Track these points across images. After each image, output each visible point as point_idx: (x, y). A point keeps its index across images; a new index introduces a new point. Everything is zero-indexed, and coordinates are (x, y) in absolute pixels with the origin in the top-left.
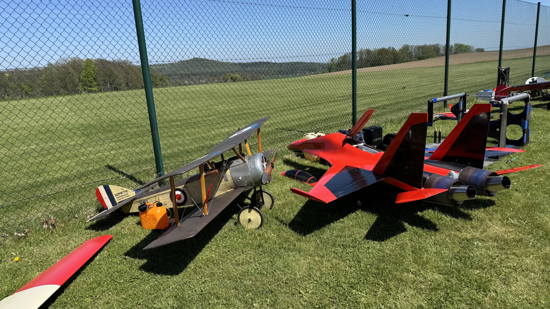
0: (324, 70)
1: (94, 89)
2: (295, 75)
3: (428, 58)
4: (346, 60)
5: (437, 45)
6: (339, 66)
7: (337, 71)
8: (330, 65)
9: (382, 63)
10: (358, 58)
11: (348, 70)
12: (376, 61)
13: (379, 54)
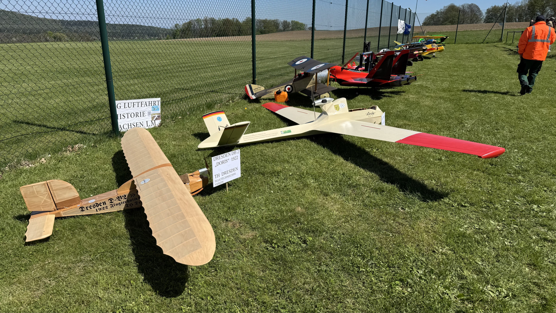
0: (167, 35)
3: (269, 32)
4: (191, 27)
5: (277, 20)
6: (184, 33)
7: (183, 38)
8: (174, 31)
9: (227, 34)
10: (203, 27)
11: (194, 38)
12: (221, 31)
13: (224, 25)
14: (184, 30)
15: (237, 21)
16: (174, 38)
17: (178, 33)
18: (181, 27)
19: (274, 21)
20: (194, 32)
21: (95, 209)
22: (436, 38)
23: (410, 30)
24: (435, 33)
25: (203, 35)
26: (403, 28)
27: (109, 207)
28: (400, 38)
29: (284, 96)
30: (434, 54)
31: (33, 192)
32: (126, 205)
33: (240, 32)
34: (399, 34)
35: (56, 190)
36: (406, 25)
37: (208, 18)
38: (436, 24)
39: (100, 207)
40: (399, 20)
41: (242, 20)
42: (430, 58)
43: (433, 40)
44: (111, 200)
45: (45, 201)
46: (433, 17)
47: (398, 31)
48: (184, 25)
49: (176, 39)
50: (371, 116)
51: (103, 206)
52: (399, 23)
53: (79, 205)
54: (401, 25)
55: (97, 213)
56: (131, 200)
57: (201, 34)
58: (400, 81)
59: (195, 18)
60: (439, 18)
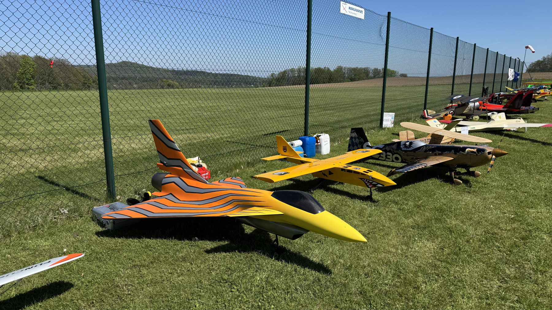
1: (32, 87)
2: (231, 86)
3: (359, 80)
4: (285, 76)
5: (367, 68)
6: (279, 81)
7: (278, 86)
8: (270, 80)
9: (318, 82)
10: (296, 75)
11: (288, 85)
12: (313, 79)
13: (316, 73)
14: (279, 78)
15: (328, 69)
16: (270, 86)
17: (274, 81)
18: (277, 76)
19: (364, 69)
20: (288, 80)
22: (547, 84)
23: (518, 77)
24: (543, 80)
25: (296, 83)
26: (513, 76)
28: (510, 84)
29: (450, 117)
30: (546, 98)
31: (403, 134)
33: (331, 80)
34: (509, 81)
35: (409, 134)
36: (515, 73)
37: (301, 68)
38: (542, 70)
40: (510, 69)
41: (333, 69)
42: (543, 101)
43: (544, 86)
44: (425, 140)
45: (405, 138)
46: (538, 63)
47: (509, 79)
48: (279, 74)
49: (271, 86)
50: (518, 123)
52: (509, 71)
54: (511, 73)
56: (431, 141)
57: (294, 82)
58: (528, 110)
59: (290, 68)
60: (545, 64)
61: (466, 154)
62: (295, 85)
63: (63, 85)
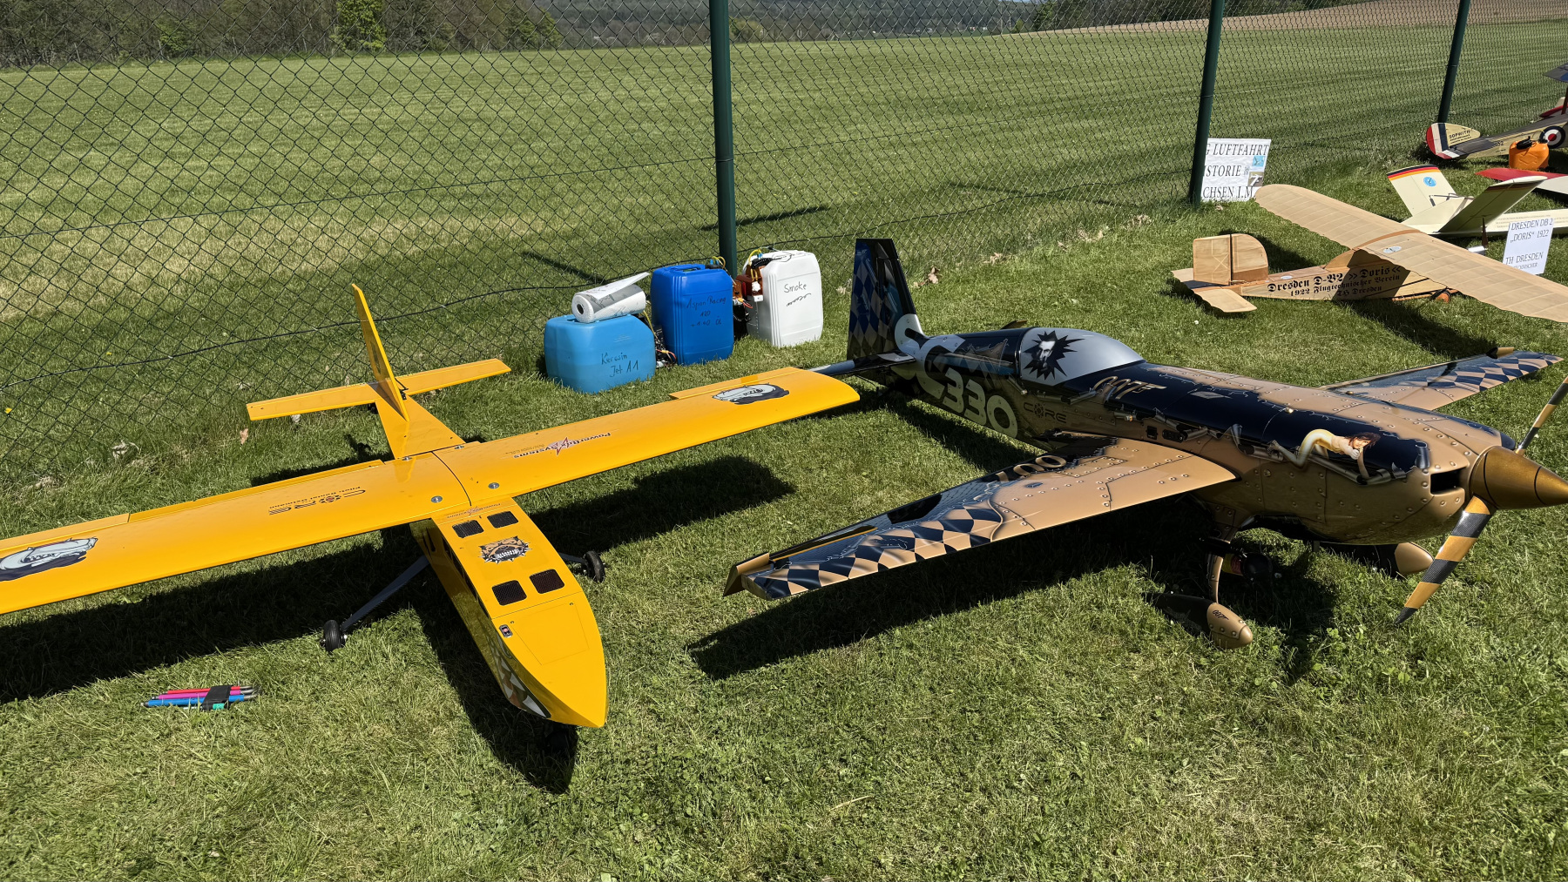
0: (1018, 21)
1: (376, 44)
6: (1067, 13)
7: (1061, 27)
8: (1039, 9)
9: (1194, 11)
12: (1179, 3)
14: (1066, 4)
16: (1036, 28)
21: (1289, 291)
27: (1312, 291)
29: (1539, 155)
31: (1209, 250)
32: (1339, 293)
35: (1241, 251)
39: (1298, 288)
44: (1318, 278)
45: (1221, 266)
51: (1304, 288)
53: (1267, 282)
55: (1292, 298)
56: (1348, 285)
61: (1300, 461)
62: (1118, 23)
63: (452, 36)
